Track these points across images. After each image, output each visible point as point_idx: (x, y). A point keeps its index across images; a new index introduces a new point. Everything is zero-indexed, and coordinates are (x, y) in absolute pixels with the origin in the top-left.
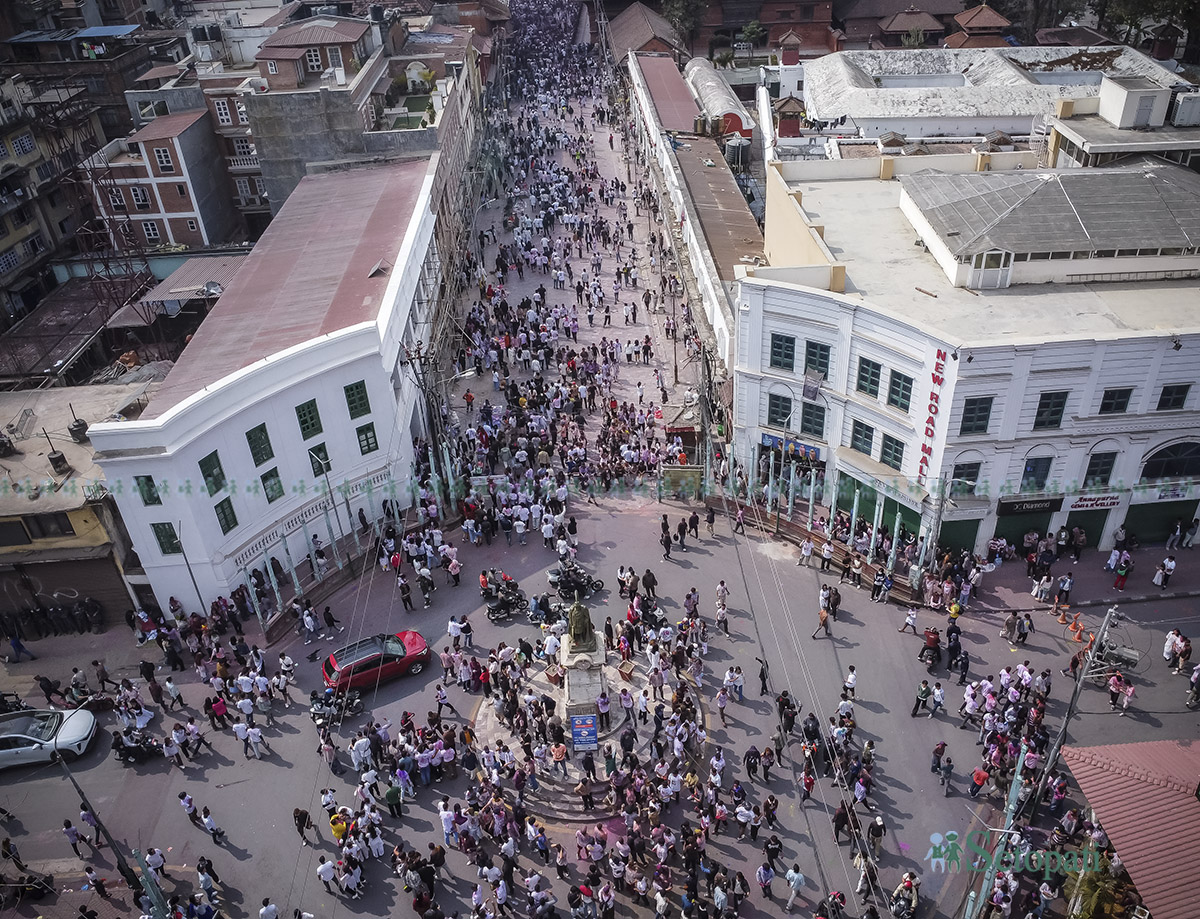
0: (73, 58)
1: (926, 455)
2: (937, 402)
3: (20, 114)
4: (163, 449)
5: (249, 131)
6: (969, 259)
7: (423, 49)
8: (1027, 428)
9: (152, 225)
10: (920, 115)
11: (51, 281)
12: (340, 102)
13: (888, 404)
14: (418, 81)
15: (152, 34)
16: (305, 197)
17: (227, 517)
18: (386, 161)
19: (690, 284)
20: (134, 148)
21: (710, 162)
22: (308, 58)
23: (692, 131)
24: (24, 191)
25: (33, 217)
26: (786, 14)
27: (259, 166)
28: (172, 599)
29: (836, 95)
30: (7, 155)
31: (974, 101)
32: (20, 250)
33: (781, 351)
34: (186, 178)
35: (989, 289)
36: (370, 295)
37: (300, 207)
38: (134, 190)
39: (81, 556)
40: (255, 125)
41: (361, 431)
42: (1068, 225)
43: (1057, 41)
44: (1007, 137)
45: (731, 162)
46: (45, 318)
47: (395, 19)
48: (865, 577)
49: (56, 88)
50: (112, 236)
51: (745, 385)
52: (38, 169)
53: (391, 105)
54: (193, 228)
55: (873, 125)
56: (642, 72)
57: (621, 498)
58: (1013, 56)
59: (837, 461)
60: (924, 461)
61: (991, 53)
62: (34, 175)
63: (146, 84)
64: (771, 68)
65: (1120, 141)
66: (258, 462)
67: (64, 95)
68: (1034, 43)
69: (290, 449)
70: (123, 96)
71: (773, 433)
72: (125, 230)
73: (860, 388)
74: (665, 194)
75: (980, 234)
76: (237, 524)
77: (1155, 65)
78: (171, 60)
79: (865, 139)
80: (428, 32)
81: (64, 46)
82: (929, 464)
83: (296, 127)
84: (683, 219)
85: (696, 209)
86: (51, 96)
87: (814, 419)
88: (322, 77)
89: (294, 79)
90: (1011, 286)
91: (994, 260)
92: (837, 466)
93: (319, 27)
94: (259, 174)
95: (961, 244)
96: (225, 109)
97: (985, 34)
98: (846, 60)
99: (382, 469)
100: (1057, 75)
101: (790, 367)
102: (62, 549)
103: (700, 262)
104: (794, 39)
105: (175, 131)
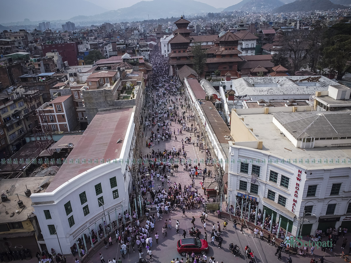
0: (36, 81)
1: (295, 203)
2: (298, 186)
3: (21, 96)
4: (53, 202)
5: (83, 100)
6: (301, 139)
7: (131, 78)
8: (328, 195)
9: (54, 126)
10: (267, 94)
11: (24, 142)
12: (109, 92)
13: (280, 185)
14: (129, 86)
15: (58, 75)
16: (98, 118)
17: (71, 222)
18: (121, 108)
19: (209, 144)
20: (51, 105)
21: (211, 108)
22: (100, 81)
23: (205, 99)
24: (20, 117)
25: (21, 124)
26: (225, 68)
27: (85, 109)
28: (52, 249)
29: (243, 89)
30: (16, 107)
31: (282, 90)
32: (17, 133)
33: (244, 168)
34: (65, 113)
35: (308, 149)
36: (117, 149)
37: (96, 121)
38: (50, 116)
39: (25, 235)
40: (85, 99)
41: (114, 192)
42: (330, 129)
43: (300, 74)
44: (294, 100)
45: (217, 108)
46: (22, 153)
47: (123, 70)
48: (276, 242)
49: (31, 90)
50: (43, 130)
51: (232, 177)
52: (24, 111)
53: (122, 93)
54: (65, 126)
55: (254, 97)
56: (189, 83)
57: (193, 212)
58: (290, 78)
59: (263, 202)
60: (294, 204)
61: (284, 78)
62: (23, 113)
63: (56, 88)
64: (223, 82)
65: (338, 104)
66: (82, 203)
67: (33, 92)
68: (294, 75)
69: (92, 199)
70: (49, 91)
71: (241, 192)
72: (47, 129)
73: (270, 180)
74: (198, 117)
75: (303, 132)
76: (74, 224)
77: (331, 81)
78: (63, 81)
79: (252, 101)
80: (132, 73)
81: (34, 78)
82: (296, 206)
83: (96, 99)
84: (205, 124)
85: (209, 122)
86: (29, 92)
87: (255, 188)
88: (104, 86)
89: (96, 86)
90: (314, 147)
91: (309, 140)
92: (263, 204)
93: (103, 73)
94: (85, 111)
95: (298, 135)
96: (77, 94)
97: (281, 73)
98: (244, 79)
99: (119, 203)
100: (303, 83)
101: (247, 172)
102: (19, 233)
103: (212, 137)
104: (229, 74)
105: (63, 100)
